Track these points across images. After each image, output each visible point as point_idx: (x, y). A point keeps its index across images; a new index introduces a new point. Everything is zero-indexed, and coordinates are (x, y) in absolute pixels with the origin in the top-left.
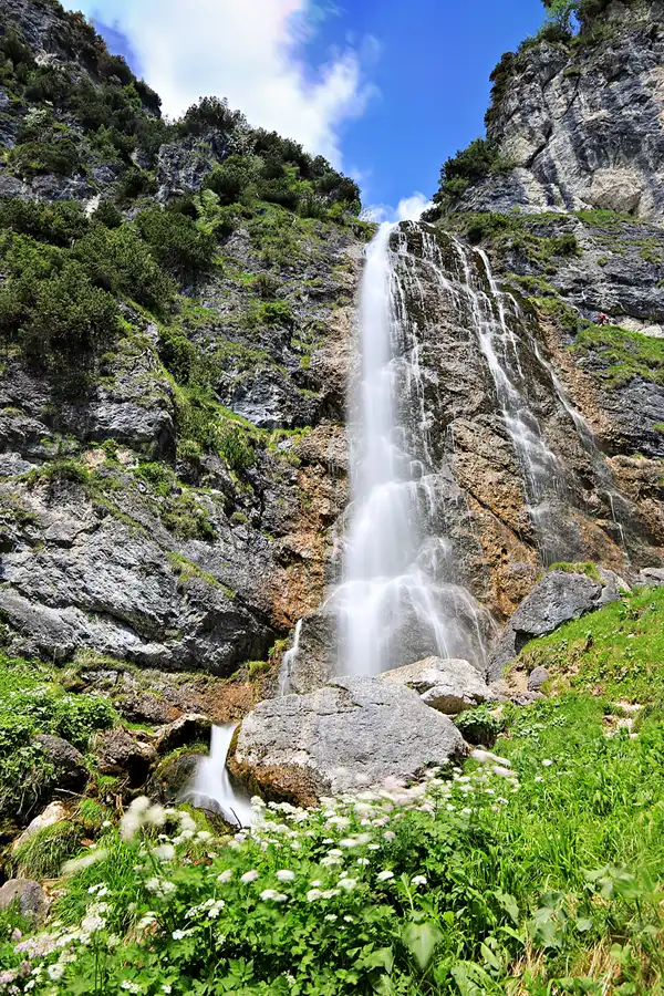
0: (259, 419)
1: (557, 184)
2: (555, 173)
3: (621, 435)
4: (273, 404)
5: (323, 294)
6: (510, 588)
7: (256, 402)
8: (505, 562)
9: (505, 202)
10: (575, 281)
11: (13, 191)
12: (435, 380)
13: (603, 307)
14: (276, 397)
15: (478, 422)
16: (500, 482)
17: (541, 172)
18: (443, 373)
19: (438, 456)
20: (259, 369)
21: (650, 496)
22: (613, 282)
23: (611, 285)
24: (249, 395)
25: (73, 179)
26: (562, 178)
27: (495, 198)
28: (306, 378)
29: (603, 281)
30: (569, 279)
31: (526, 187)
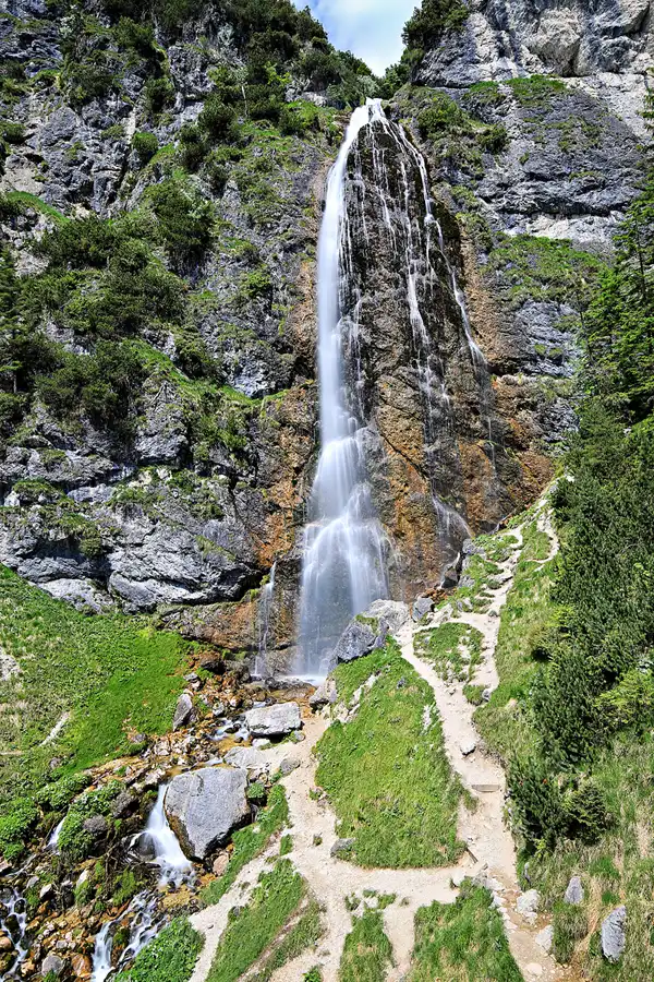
0: (252, 390)
1: (507, 31)
2: (505, 19)
3: (509, 359)
4: (260, 376)
5: (295, 245)
6: (407, 513)
7: (250, 376)
8: (406, 494)
9: (458, 65)
10: (498, 185)
11: (70, 128)
12: (368, 340)
13: (521, 208)
14: (261, 371)
15: (396, 376)
16: (408, 429)
17: (494, 17)
18: (375, 330)
19: (368, 410)
20: (248, 347)
21: (525, 408)
22: (531, 179)
23: (529, 184)
24: (244, 370)
25: (110, 99)
26: (513, 24)
27: (448, 63)
28: (283, 344)
29: (522, 180)
30: (494, 183)
31: (478, 41)
